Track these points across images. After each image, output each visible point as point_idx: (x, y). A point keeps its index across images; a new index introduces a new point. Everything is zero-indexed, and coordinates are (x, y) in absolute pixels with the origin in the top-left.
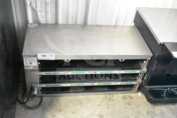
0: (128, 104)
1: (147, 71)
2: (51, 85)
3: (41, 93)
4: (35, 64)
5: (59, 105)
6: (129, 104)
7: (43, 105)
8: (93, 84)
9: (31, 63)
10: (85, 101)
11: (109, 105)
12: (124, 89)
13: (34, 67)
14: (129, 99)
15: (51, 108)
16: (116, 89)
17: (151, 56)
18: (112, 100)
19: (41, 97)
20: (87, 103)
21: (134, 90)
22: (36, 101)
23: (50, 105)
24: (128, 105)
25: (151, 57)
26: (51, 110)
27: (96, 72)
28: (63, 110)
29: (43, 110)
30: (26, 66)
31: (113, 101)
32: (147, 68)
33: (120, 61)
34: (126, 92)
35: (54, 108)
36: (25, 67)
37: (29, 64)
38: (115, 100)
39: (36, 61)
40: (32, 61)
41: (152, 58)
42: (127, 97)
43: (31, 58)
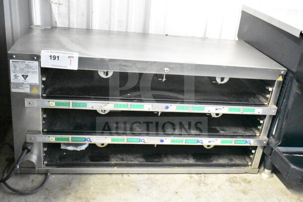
0: (242, 192)
1: (278, 112)
2: (68, 139)
3: (46, 162)
4: (35, 79)
5: (85, 189)
6: (245, 193)
7: (47, 189)
8: (162, 141)
9: (25, 77)
10: (145, 184)
11: (199, 193)
12: (230, 163)
13: (32, 86)
14: (244, 184)
15: (66, 195)
16: (212, 161)
17: (282, 72)
18: (205, 183)
19: (46, 174)
20: (148, 188)
21: (251, 165)
22: (33, 181)
23: (63, 189)
24: (242, 194)
25: (282, 75)
26: (65, 198)
27: (167, 108)
28: (94, 199)
29: (46, 198)
30: (14, 83)
31: (207, 185)
32: (277, 104)
33: (219, 81)
34: (234, 169)
35: (73, 194)
36: (12, 86)
37: (21, 79)
38: (211, 184)
39: (38, 70)
40: (28, 72)
41: (285, 77)
42: (239, 180)
43: (27, 62)
